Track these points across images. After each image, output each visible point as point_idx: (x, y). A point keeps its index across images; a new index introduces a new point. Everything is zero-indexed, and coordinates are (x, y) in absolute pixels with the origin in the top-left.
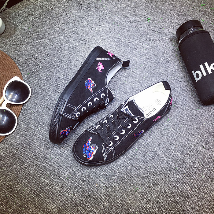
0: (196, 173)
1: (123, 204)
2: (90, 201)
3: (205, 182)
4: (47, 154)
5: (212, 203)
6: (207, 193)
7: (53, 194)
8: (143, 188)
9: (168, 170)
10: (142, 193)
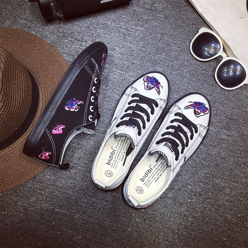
0: (223, 163)
1: (156, 215)
2: (120, 221)
3: (233, 170)
4: (55, 180)
5: (245, 191)
6: (237, 181)
7: (75, 224)
8: (173, 192)
9: (195, 167)
10: (173, 198)
